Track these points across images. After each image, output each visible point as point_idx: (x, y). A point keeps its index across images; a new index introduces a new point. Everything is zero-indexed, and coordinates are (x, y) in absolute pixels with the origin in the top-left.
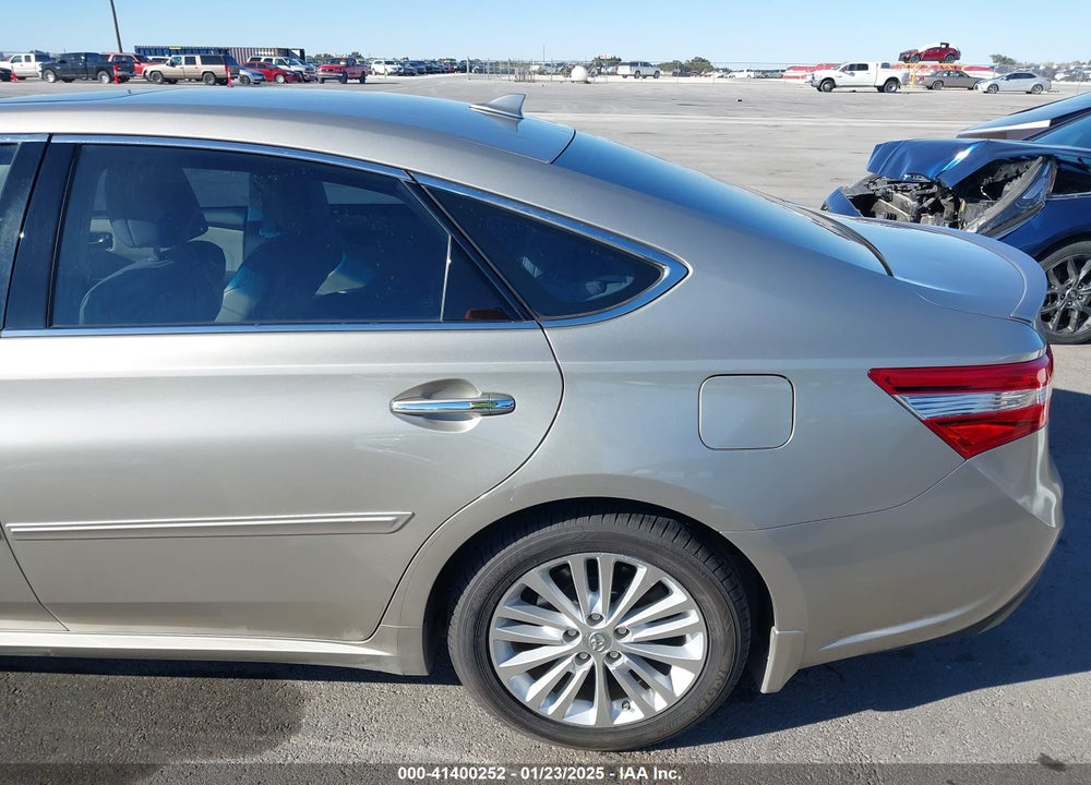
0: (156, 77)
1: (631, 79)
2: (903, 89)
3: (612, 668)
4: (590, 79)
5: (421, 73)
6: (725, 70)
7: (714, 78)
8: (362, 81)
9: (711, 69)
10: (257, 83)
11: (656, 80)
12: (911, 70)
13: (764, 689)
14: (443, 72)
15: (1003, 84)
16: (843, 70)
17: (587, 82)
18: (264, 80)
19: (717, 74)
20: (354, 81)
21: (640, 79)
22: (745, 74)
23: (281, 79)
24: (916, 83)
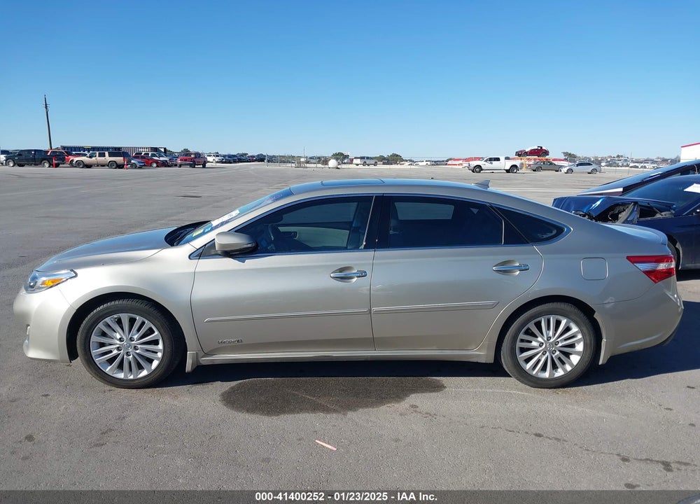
0: (79, 164)
1: (361, 166)
2: (520, 171)
3: (554, 356)
4: (339, 167)
5: (235, 162)
6: (410, 161)
7: (406, 165)
8: (204, 166)
9: (403, 160)
10: (140, 168)
11: (376, 167)
12: (523, 161)
13: (600, 363)
14: (248, 162)
15: (575, 168)
16: (486, 161)
17: (338, 168)
18: (144, 165)
19: (407, 163)
20: (199, 166)
21: (367, 167)
22: (425, 163)
23: (155, 165)
24: (527, 168)
